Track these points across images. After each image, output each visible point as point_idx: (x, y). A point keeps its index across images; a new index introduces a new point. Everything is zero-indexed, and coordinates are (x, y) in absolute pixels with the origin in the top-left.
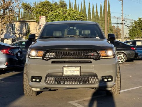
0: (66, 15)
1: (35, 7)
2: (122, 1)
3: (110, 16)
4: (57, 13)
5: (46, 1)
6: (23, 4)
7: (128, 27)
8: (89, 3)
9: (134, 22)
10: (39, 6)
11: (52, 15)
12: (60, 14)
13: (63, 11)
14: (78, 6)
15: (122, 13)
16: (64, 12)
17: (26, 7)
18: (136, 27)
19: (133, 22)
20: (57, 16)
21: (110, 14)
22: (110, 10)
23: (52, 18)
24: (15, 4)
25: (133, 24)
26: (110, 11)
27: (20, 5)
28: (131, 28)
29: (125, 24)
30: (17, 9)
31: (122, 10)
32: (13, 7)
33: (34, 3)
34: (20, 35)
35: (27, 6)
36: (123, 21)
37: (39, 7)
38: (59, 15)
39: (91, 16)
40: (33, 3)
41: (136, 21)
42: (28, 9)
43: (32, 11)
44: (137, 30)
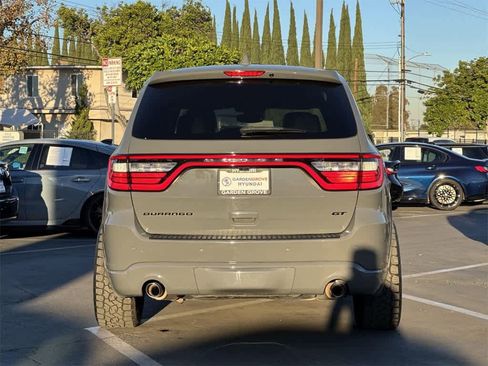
0: (181, 58)
1: (104, 22)
2: (403, 5)
3: (362, 56)
4: (155, 52)
5: (139, 2)
6: (62, 12)
7: (421, 92)
8: (292, 11)
9: (442, 75)
10: (115, 19)
11: (140, 55)
12: (163, 53)
13: (174, 45)
14: (256, 19)
15: (403, 46)
16: (177, 47)
17: (74, 22)
18: (447, 94)
19: (439, 76)
20: (152, 60)
21: (363, 49)
22: (361, 34)
23: (138, 68)
24: (37, 10)
25: (441, 81)
26: (361, 39)
27: (54, 16)
28: (433, 96)
29: (410, 82)
30: (42, 28)
31: (402, 36)
32: (30, 21)
33: (102, 7)
34: (54, 115)
35: (75, 19)
36: (403, 71)
37: (117, 23)
38: (161, 56)
39: (299, 55)
40: (98, 8)
41: (452, 72)
42: (81, 29)
43: (93, 34)
44: (452, 103)
